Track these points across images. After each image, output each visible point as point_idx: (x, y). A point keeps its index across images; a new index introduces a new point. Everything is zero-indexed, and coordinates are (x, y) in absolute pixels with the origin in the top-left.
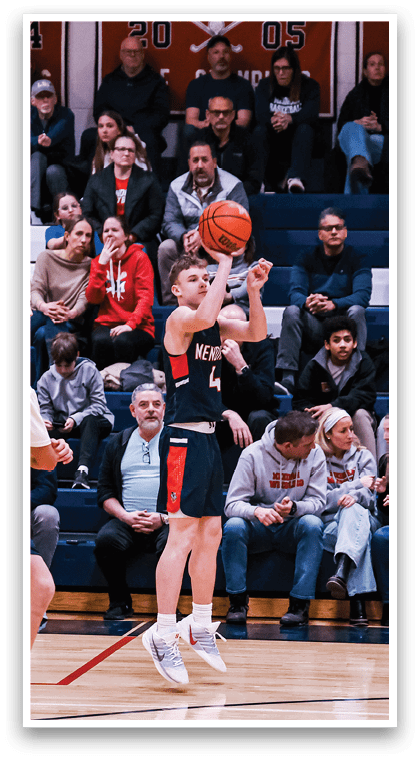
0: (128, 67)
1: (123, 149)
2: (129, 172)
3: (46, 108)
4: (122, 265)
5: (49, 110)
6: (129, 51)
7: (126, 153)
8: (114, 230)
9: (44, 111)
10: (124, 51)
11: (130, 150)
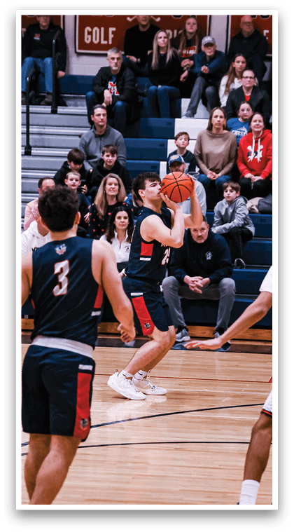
0: (245, 32)
1: (247, 77)
2: (251, 90)
3: (210, 52)
4: (261, 141)
5: (212, 54)
6: (246, 23)
7: (249, 79)
8: (260, 121)
9: (208, 54)
10: (243, 22)
11: (251, 78)
